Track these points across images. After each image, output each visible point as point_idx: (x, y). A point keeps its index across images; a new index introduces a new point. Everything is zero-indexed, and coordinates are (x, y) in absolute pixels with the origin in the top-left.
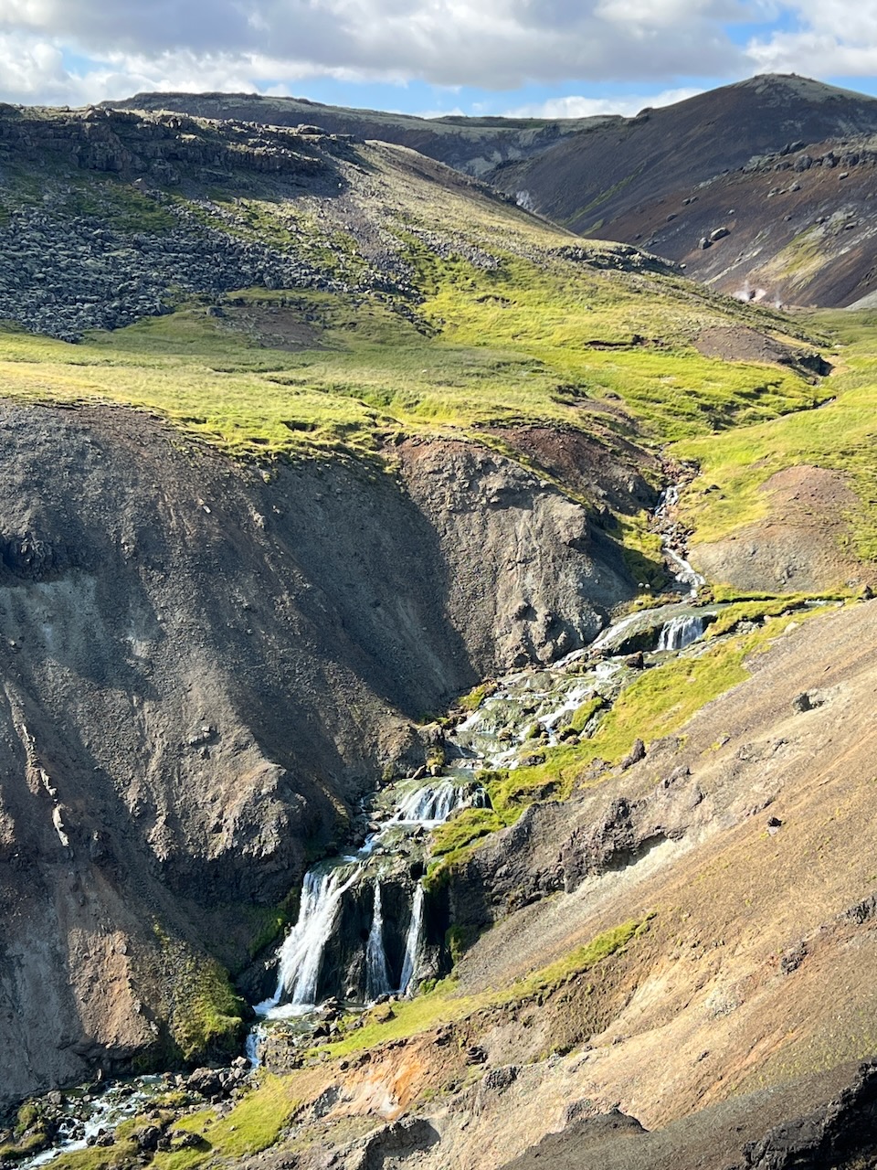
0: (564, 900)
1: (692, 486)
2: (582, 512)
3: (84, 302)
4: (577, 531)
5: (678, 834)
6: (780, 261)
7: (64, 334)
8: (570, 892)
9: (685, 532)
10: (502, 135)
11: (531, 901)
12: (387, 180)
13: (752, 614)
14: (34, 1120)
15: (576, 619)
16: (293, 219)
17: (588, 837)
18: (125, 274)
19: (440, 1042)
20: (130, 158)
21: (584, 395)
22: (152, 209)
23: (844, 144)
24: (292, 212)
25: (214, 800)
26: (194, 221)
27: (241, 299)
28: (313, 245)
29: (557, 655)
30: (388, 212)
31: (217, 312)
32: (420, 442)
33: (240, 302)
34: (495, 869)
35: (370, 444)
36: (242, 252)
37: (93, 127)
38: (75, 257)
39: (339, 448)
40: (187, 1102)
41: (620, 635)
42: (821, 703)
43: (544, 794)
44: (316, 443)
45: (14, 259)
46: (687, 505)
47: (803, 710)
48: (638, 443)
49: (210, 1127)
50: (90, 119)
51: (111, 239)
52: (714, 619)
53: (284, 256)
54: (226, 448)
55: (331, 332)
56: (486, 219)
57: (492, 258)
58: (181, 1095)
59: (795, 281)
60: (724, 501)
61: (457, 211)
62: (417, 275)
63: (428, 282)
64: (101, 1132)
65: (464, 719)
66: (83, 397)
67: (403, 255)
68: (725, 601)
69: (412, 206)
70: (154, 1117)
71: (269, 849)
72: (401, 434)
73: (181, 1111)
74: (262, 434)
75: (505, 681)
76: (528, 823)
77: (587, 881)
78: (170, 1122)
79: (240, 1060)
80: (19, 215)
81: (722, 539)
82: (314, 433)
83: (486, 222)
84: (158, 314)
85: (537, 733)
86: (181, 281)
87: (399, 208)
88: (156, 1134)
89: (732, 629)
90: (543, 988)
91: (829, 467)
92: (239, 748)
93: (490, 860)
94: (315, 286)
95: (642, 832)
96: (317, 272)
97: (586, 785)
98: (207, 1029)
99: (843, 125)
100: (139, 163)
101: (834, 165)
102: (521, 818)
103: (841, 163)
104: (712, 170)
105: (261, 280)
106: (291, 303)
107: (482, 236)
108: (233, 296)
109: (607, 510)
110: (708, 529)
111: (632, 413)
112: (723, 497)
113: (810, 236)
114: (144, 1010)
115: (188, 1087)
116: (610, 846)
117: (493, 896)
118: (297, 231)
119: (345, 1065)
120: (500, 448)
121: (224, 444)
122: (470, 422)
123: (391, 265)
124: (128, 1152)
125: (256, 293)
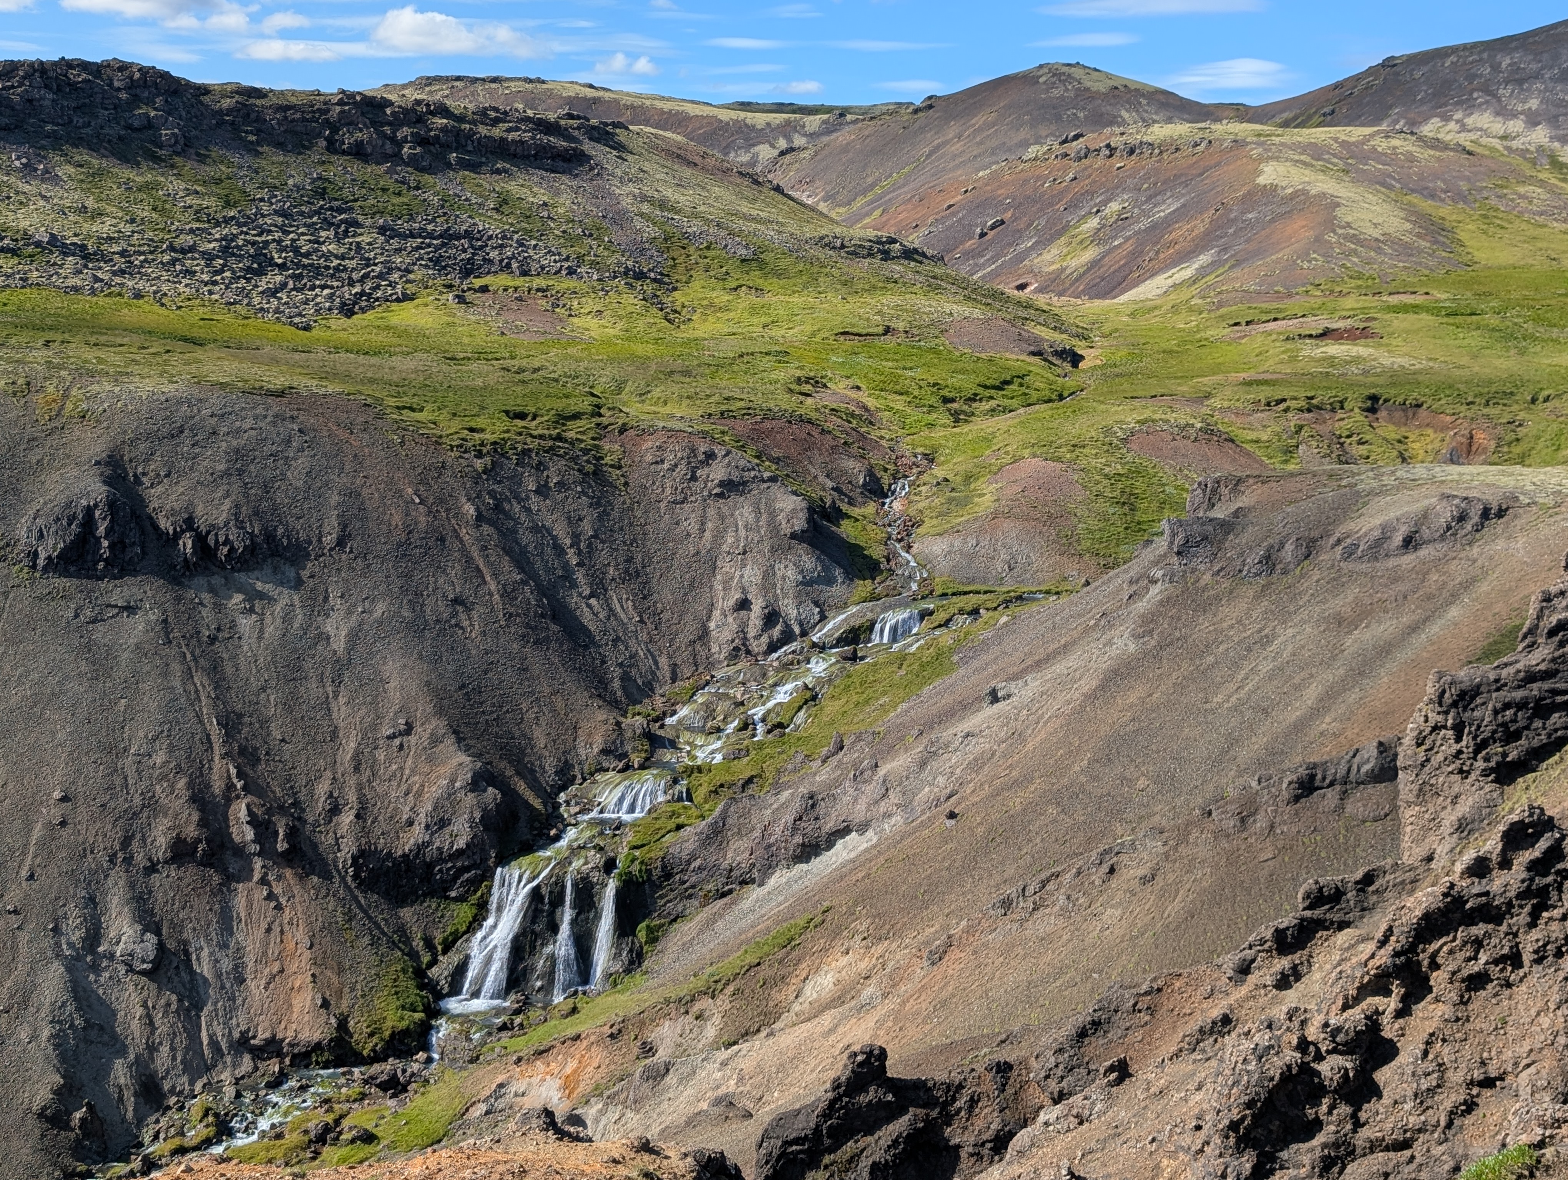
0: (755, 893)
1: (925, 477)
2: (804, 504)
3: (323, 287)
4: (800, 523)
5: (863, 828)
6: (1054, 251)
7: (297, 320)
8: (760, 885)
9: (911, 525)
10: (788, 122)
11: (724, 895)
12: (647, 166)
13: (969, 608)
14: (206, 1115)
15: (793, 613)
16: (545, 204)
17: (778, 830)
18: (369, 259)
19: (612, 1036)
20: (380, 143)
21: (825, 386)
22: (399, 194)
23: (1122, 134)
24: (545, 198)
25: (407, 794)
26: (443, 207)
27: (486, 286)
28: (564, 232)
29: (773, 647)
30: (644, 198)
31: (461, 300)
32: (644, 433)
33: (484, 289)
34: (689, 863)
35: (591, 434)
36: (490, 238)
37: (342, 112)
38: (318, 242)
39: (559, 438)
40: (363, 1096)
41: (836, 628)
42: (1009, 696)
43: (744, 787)
44: (535, 433)
45: (254, 244)
46: (917, 498)
47: (992, 703)
48: (874, 434)
49: (382, 1122)
50: (341, 103)
51: (358, 225)
52: (931, 613)
53: (533, 242)
54: (441, 437)
55: (575, 320)
56: (745, 208)
57: (747, 247)
58: (358, 1090)
59: (1068, 272)
60: (953, 494)
61: (716, 198)
62: (671, 263)
63: (681, 269)
64: (273, 1126)
65: (674, 713)
66: (295, 384)
67: (657, 242)
68: (944, 595)
69: (670, 194)
70: (327, 1111)
71: (461, 843)
72: (624, 424)
73: (356, 1105)
74: (479, 422)
75: (719, 674)
76: (724, 816)
77: (777, 874)
78: (342, 1117)
79: (421, 1056)
80: (262, 200)
81: (946, 531)
82: (534, 423)
83: (745, 210)
84: (398, 300)
85: (744, 727)
86: (426, 267)
87: (656, 194)
88: (327, 1129)
89: (946, 623)
90: (716, 982)
91: (1059, 460)
92: (435, 741)
93: (684, 855)
94: (564, 272)
95: (829, 825)
96: (567, 259)
97: (786, 779)
98: (389, 1024)
99: (1125, 114)
100: (389, 148)
101: (1111, 156)
102: (717, 812)
103: (1118, 154)
104: (994, 158)
105: (508, 265)
106: (538, 290)
107: (740, 224)
108: (478, 283)
109: (834, 502)
110: (935, 522)
111: (871, 403)
112: (953, 490)
113: (1085, 227)
114: (325, 1004)
115: (366, 1082)
116: (798, 839)
117: (686, 890)
118: (549, 217)
119: (520, 1060)
120: (727, 439)
121: (439, 433)
122: (700, 413)
123: (642, 251)
124: (297, 1147)
125: (503, 280)
